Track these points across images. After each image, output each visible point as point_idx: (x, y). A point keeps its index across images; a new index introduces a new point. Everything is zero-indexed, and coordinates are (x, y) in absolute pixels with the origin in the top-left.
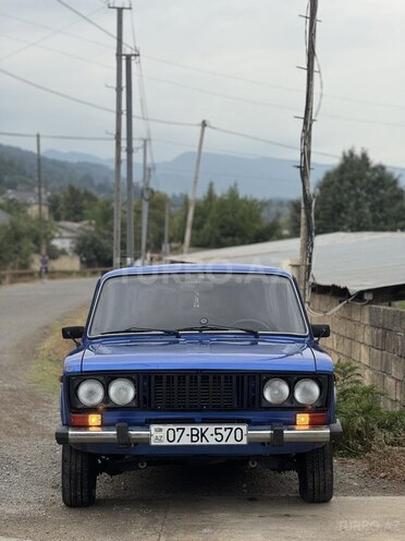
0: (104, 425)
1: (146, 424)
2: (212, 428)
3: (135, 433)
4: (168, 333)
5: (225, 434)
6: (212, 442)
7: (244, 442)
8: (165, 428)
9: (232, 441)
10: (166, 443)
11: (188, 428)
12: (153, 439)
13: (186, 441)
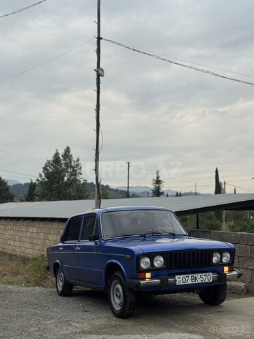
0: (152, 278)
1: (173, 275)
2: (199, 275)
3: (171, 280)
4: (141, 236)
5: (204, 278)
6: (200, 282)
7: (211, 281)
8: (182, 276)
9: (207, 281)
10: (182, 283)
11: (190, 276)
12: (177, 282)
13: (190, 282)
